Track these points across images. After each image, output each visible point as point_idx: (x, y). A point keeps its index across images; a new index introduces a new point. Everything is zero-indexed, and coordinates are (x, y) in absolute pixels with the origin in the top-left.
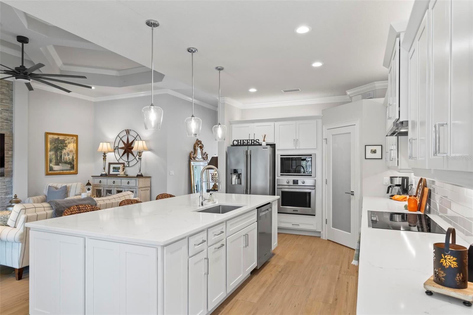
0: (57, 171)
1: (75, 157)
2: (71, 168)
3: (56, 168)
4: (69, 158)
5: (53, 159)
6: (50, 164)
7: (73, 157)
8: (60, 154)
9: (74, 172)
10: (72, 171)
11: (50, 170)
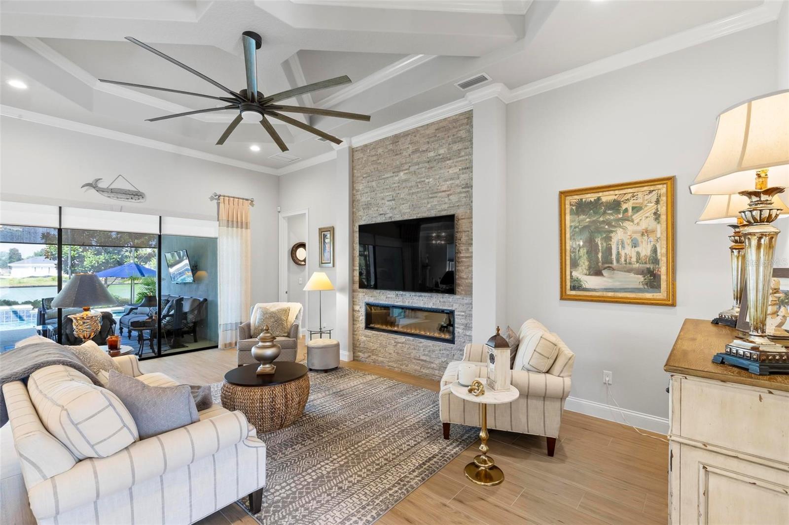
0: (594, 290)
1: (664, 251)
2: (647, 284)
3: (591, 282)
4: (638, 253)
5: (580, 257)
6: (571, 273)
7: (655, 251)
8: (605, 244)
9: (661, 297)
10: (649, 295)
11: (573, 288)
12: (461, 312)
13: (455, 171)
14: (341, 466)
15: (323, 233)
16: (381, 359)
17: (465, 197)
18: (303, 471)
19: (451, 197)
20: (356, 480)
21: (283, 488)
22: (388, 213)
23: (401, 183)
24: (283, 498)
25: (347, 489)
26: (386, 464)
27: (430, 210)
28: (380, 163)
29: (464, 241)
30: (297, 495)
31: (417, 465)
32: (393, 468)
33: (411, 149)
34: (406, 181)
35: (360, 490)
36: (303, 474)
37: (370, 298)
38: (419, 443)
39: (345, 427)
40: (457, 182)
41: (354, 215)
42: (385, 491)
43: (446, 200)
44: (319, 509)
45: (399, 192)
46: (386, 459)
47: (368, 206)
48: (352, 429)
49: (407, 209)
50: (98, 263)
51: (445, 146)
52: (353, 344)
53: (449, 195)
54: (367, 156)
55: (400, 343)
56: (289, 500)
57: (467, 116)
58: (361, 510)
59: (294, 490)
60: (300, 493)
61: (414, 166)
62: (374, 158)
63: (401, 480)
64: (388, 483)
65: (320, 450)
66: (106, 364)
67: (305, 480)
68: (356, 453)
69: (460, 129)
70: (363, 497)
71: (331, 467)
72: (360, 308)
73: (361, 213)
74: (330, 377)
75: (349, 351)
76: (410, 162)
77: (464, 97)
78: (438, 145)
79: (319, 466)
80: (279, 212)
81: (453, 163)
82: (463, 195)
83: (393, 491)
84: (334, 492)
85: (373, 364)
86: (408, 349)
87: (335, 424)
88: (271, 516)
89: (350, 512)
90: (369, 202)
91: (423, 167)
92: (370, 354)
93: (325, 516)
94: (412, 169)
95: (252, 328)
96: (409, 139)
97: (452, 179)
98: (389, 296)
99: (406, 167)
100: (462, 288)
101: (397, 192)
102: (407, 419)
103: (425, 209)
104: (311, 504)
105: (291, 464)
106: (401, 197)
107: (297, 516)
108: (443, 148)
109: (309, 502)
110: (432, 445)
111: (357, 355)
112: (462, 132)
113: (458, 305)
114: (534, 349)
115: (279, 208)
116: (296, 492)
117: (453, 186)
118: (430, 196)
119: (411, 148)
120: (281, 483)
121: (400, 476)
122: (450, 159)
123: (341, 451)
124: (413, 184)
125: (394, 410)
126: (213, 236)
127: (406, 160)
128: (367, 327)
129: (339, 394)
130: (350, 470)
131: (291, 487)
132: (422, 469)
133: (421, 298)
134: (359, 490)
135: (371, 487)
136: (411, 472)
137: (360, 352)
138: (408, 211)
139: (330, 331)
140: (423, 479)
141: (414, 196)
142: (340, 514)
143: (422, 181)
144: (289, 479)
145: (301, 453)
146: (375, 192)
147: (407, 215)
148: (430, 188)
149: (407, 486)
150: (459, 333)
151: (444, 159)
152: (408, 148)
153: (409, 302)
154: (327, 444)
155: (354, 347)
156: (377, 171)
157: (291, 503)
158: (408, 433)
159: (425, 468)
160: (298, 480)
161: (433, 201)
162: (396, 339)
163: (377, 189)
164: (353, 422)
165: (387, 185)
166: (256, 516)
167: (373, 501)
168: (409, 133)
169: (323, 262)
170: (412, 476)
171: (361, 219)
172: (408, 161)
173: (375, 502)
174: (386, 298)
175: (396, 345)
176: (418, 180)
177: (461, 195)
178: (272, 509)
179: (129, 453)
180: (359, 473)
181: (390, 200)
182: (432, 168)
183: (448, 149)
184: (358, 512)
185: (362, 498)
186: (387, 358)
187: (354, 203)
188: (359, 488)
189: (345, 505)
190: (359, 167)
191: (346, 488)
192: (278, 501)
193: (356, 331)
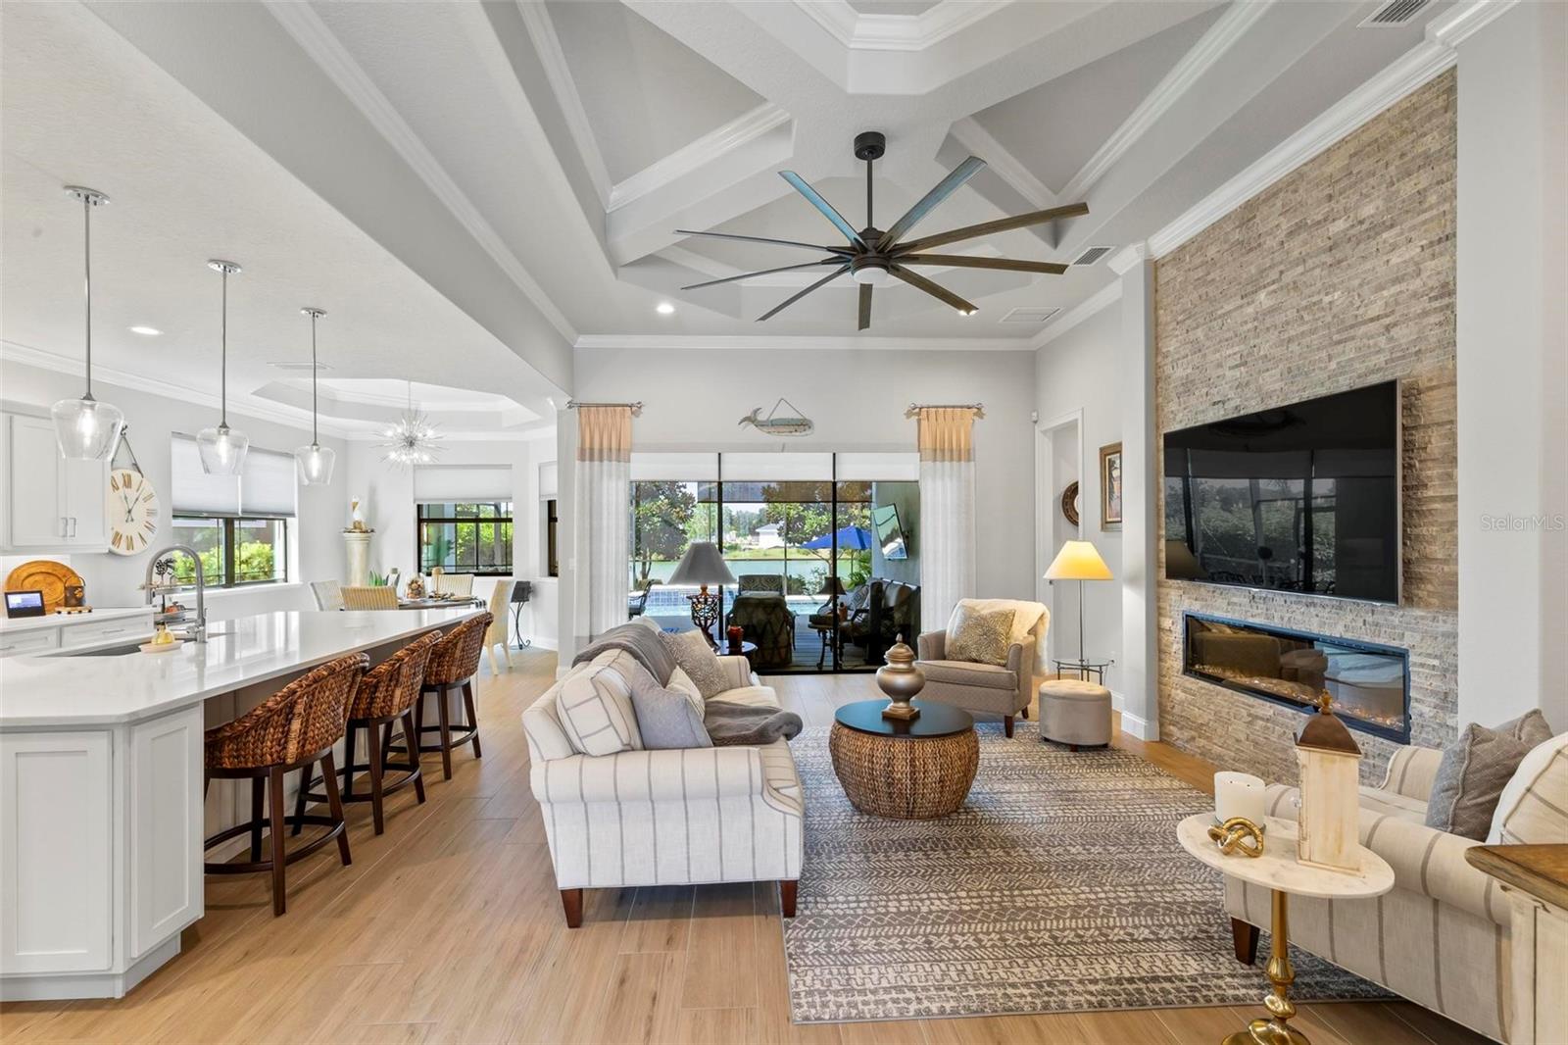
12: (1429, 655)
13: (1407, 256)
14: (961, 912)
15: (1107, 458)
16: (1217, 749)
17: (1440, 324)
18: (893, 893)
19: (1394, 332)
20: (965, 943)
21: (848, 902)
22: (1232, 399)
23: (1261, 318)
24: (836, 915)
25: (939, 950)
26: (1045, 945)
27: (1336, 375)
28: (1213, 280)
29: (1436, 451)
30: (857, 921)
31: (1113, 975)
32: (1055, 958)
33: (1284, 227)
34: (1272, 311)
35: (958, 960)
36: (891, 897)
37: (1194, 602)
38: (1159, 940)
39: (1024, 854)
40: (1416, 284)
41: (1160, 411)
42: (1002, 985)
43: (1382, 341)
44: (871, 955)
45: (1257, 341)
46: (1054, 938)
47: (1188, 387)
48: (1035, 862)
49: (1276, 382)
50: (820, 525)
51: (1376, 194)
52: (1160, 704)
53: (1388, 328)
54: (1186, 271)
55: (1262, 719)
56: (841, 922)
57: (1446, 84)
58: (932, 989)
59: (859, 911)
60: (865, 920)
61: (1292, 268)
62: (1200, 273)
63: (1050, 983)
64: (1020, 975)
65: (947, 875)
66: (703, 662)
67: (886, 907)
68: (1003, 904)
69: (1425, 129)
70: (953, 974)
71: (942, 907)
72: (1173, 624)
73: (1173, 406)
74: (1074, 762)
75: (1148, 718)
76: (1281, 263)
77: (1422, 38)
78: (1357, 197)
79: (925, 896)
80: (1035, 422)
81: (1402, 234)
82: (1433, 319)
83: (1018, 991)
84: (913, 943)
85: (1201, 757)
86: (1280, 737)
87: (1009, 844)
88: (802, 929)
89: (912, 981)
90: (1190, 378)
91: (1318, 266)
92: (1193, 733)
93: (870, 969)
94: (1288, 278)
95: (947, 642)
96: (1279, 204)
97: (1397, 281)
98: (1235, 600)
99: (1274, 275)
100: (1429, 587)
101: (1252, 343)
102: (1179, 887)
103: (1324, 375)
104: (865, 942)
105: (885, 876)
106: (1262, 353)
107: (834, 946)
108: (1371, 201)
109: (865, 939)
110: (1189, 958)
111: (1167, 731)
112: (1429, 138)
113: (1418, 637)
114: (1528, 785)
115: (1035, 414)
116: (859, 916)
117: (1400, 301)
118: (1336, 337)
119: (1286, 225)
120: (849, 895)
121: (1057, 976)
122: (1392, 226)
123: (981, 889)
124: (1291, 314)
125: (1164, 860)
126: (912, 478)
127: (1272, 259)
128: (1189, 669)
129: (1067, 797)
130: (970, 925)
131: (859, 907)
132: (1117, 988)
133: (1312, 609)
134: (956, 959)
135: (982, 966)
136: (1086, 982)
137: (1174, 725)
138: (1277, 386)
139: (1100, 666)
140: (1101, 1004)
141: (1294, 347)
142: (896, 977)
143: (1315, 304)
144: (864, 894)
145: (913, 867)
146: (1203, 352)
147: (1275, 398)
148: (1334, 317)
149: (1052, 999)
150: (1421, 715)
151: (1376, 229)
152: (1277, 226)
153: (1282, 618)
154: (965, 870)
155: (1160, 709)
156: (1206, 300)
157: (841, 926)
158: (1150, 914)
159: (1124, 990)
160: (876, 902)
161: (1344, 352)
162: (1253, 706)
163: (1208, 343)
164: (1048, 851)
165: (1229, 330)
166: (785, 920)
167: (965, 988)
168: (1280, 186)
169: (1109, 520)
170: (1079, 988)
171: (1174, 419)
172: (1278, 259)
173: (967, 991)
174: (1229, 604)
175: (1250, 723)
176: (1304, 303)
177: (1425, 321)
178: (811, 921)
179: (616, 759)
180: (981, 936)
181: (1237, 366)
182: (1339, 262)
183: (1388, 200)
184: (925, 989)
185: (950, 973)
186: (1231, 751)
187: (1160, 385)
188: (960, 958)
189: (913, 969)
190: (1169, 299)
191: (937, 947)
192: (826, 916)
193: (1165, 676)
